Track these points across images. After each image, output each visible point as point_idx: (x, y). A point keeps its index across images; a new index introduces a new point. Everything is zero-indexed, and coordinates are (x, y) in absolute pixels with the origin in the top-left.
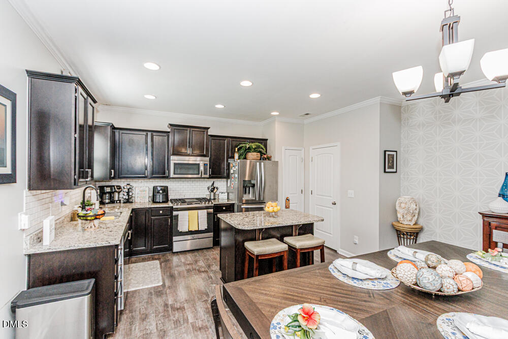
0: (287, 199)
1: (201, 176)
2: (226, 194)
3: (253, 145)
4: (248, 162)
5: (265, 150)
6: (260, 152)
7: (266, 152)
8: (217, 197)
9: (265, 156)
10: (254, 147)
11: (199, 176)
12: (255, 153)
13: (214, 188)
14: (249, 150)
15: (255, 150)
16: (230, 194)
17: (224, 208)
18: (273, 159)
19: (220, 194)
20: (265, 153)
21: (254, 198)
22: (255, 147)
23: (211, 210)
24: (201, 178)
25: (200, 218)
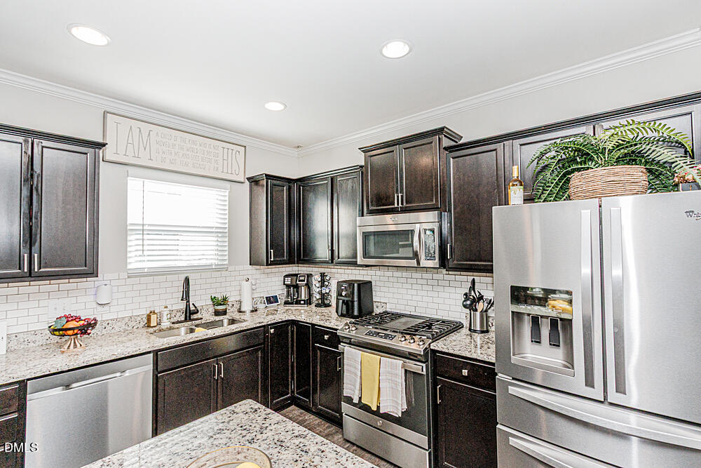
1: (418, 263)
11: (413, 263)
13: (476, 299)
14: (582, 156)
17: (465, 372)
24: (418, 267)
25: (384, 377)
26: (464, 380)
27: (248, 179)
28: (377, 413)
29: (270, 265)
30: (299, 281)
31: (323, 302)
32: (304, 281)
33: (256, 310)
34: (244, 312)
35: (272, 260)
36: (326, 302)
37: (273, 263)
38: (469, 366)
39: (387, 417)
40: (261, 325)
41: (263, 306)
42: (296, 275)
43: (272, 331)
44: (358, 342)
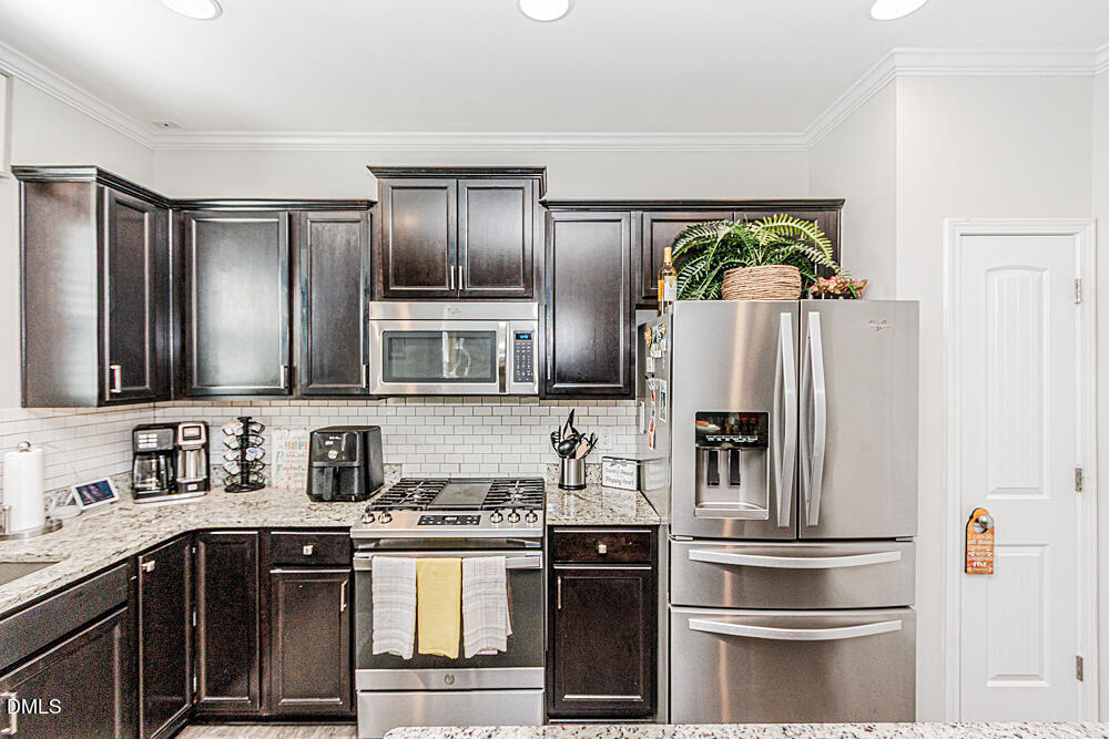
0: (979, 523)
1: (503, 387)
2: (632, 468)
3: (762, 233)
4: (741, 307)
5: (828, 252)
6: (796, 259)
7: (836, 258)
8: (592, 478)
9: (832, 284)
10: (763, 242)
11: (494, 388)
12: (771, 269)
13: (577, 438)
14: (734, 251)
15: (770, 253)
16: (649, 469)
17: (602, 548)
18: (875, 293)
19: (607, 465)
20: (829, 263)
21: (764, 514)
22: (773, 238)
23: (535, 559)
24: (503, 397)
25: (470, 594)
26: (604, 559)
27: (16, 170)
28: (461, 663)
29: (108, 404)
30: (185, 439)
31: (245, 480)
32: (199, 437)
33: (60, 526)
34: (14, 537)
35: (118, 390)
36: (253, 478)
37: (118, 400)
38: (606, 539)
39: (482, 661)
40: (122, 557)
41: (74, 510)
42: (174, 427)
43: (150, 566)
44: (396, 544)
